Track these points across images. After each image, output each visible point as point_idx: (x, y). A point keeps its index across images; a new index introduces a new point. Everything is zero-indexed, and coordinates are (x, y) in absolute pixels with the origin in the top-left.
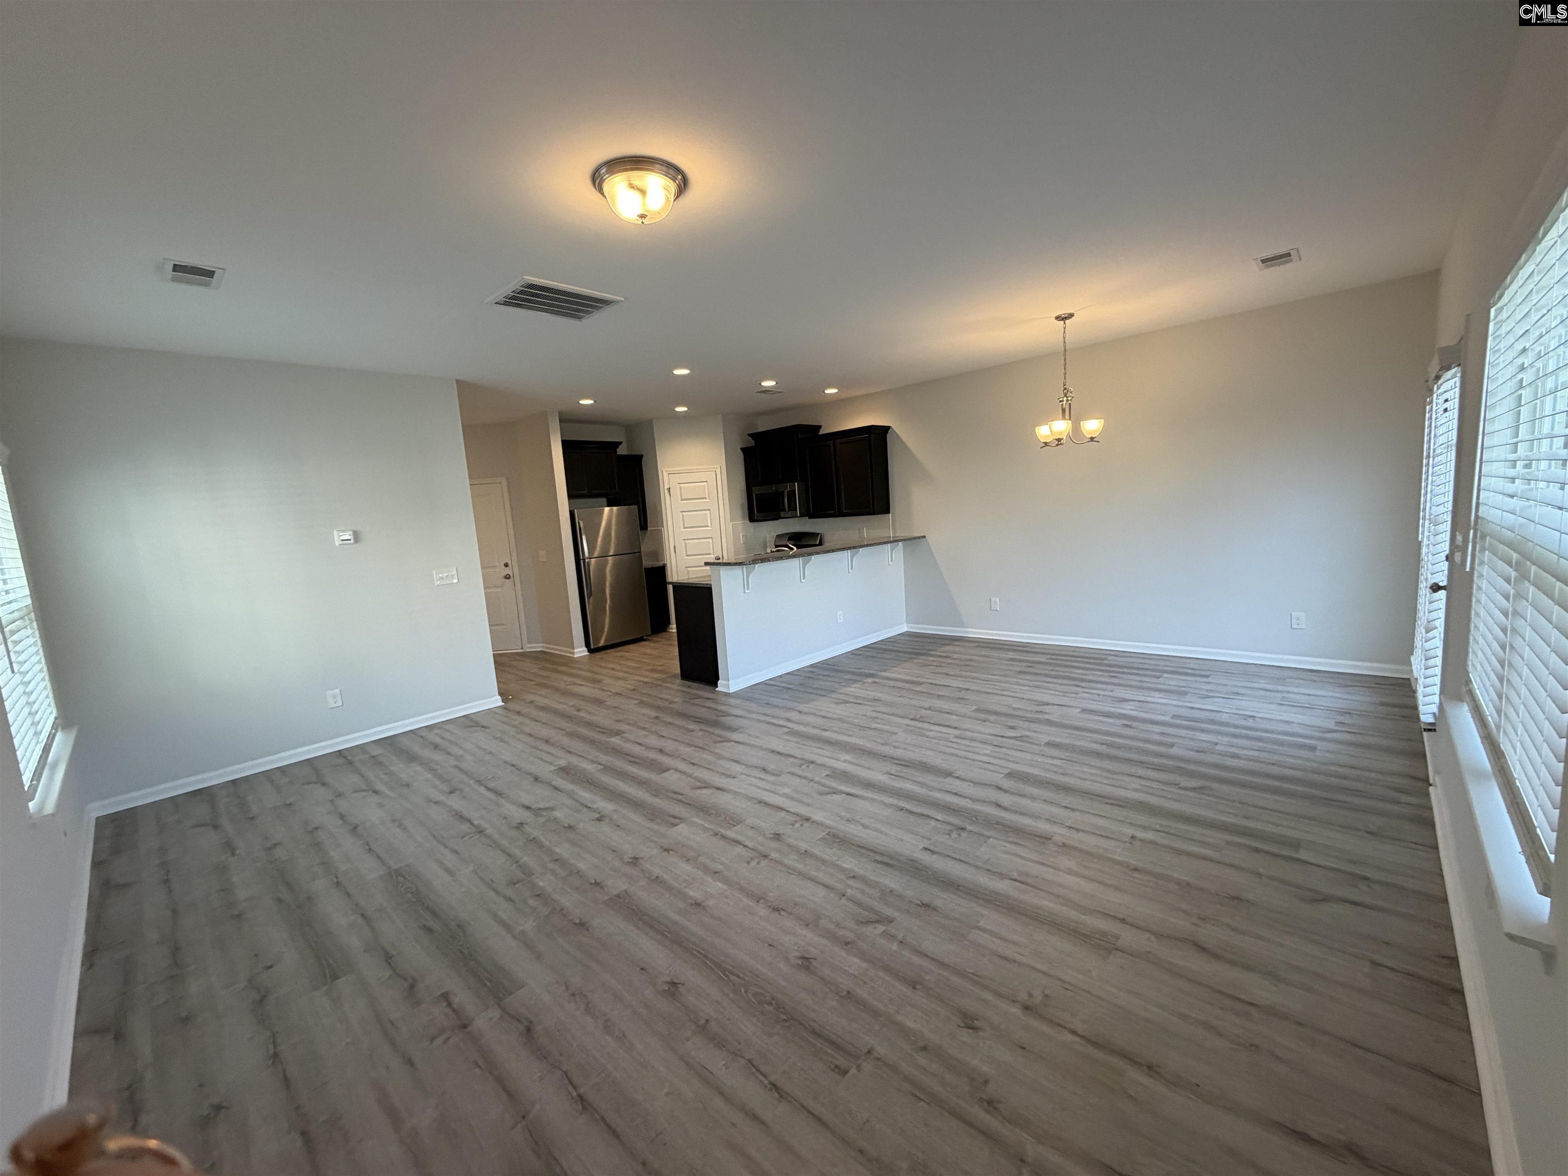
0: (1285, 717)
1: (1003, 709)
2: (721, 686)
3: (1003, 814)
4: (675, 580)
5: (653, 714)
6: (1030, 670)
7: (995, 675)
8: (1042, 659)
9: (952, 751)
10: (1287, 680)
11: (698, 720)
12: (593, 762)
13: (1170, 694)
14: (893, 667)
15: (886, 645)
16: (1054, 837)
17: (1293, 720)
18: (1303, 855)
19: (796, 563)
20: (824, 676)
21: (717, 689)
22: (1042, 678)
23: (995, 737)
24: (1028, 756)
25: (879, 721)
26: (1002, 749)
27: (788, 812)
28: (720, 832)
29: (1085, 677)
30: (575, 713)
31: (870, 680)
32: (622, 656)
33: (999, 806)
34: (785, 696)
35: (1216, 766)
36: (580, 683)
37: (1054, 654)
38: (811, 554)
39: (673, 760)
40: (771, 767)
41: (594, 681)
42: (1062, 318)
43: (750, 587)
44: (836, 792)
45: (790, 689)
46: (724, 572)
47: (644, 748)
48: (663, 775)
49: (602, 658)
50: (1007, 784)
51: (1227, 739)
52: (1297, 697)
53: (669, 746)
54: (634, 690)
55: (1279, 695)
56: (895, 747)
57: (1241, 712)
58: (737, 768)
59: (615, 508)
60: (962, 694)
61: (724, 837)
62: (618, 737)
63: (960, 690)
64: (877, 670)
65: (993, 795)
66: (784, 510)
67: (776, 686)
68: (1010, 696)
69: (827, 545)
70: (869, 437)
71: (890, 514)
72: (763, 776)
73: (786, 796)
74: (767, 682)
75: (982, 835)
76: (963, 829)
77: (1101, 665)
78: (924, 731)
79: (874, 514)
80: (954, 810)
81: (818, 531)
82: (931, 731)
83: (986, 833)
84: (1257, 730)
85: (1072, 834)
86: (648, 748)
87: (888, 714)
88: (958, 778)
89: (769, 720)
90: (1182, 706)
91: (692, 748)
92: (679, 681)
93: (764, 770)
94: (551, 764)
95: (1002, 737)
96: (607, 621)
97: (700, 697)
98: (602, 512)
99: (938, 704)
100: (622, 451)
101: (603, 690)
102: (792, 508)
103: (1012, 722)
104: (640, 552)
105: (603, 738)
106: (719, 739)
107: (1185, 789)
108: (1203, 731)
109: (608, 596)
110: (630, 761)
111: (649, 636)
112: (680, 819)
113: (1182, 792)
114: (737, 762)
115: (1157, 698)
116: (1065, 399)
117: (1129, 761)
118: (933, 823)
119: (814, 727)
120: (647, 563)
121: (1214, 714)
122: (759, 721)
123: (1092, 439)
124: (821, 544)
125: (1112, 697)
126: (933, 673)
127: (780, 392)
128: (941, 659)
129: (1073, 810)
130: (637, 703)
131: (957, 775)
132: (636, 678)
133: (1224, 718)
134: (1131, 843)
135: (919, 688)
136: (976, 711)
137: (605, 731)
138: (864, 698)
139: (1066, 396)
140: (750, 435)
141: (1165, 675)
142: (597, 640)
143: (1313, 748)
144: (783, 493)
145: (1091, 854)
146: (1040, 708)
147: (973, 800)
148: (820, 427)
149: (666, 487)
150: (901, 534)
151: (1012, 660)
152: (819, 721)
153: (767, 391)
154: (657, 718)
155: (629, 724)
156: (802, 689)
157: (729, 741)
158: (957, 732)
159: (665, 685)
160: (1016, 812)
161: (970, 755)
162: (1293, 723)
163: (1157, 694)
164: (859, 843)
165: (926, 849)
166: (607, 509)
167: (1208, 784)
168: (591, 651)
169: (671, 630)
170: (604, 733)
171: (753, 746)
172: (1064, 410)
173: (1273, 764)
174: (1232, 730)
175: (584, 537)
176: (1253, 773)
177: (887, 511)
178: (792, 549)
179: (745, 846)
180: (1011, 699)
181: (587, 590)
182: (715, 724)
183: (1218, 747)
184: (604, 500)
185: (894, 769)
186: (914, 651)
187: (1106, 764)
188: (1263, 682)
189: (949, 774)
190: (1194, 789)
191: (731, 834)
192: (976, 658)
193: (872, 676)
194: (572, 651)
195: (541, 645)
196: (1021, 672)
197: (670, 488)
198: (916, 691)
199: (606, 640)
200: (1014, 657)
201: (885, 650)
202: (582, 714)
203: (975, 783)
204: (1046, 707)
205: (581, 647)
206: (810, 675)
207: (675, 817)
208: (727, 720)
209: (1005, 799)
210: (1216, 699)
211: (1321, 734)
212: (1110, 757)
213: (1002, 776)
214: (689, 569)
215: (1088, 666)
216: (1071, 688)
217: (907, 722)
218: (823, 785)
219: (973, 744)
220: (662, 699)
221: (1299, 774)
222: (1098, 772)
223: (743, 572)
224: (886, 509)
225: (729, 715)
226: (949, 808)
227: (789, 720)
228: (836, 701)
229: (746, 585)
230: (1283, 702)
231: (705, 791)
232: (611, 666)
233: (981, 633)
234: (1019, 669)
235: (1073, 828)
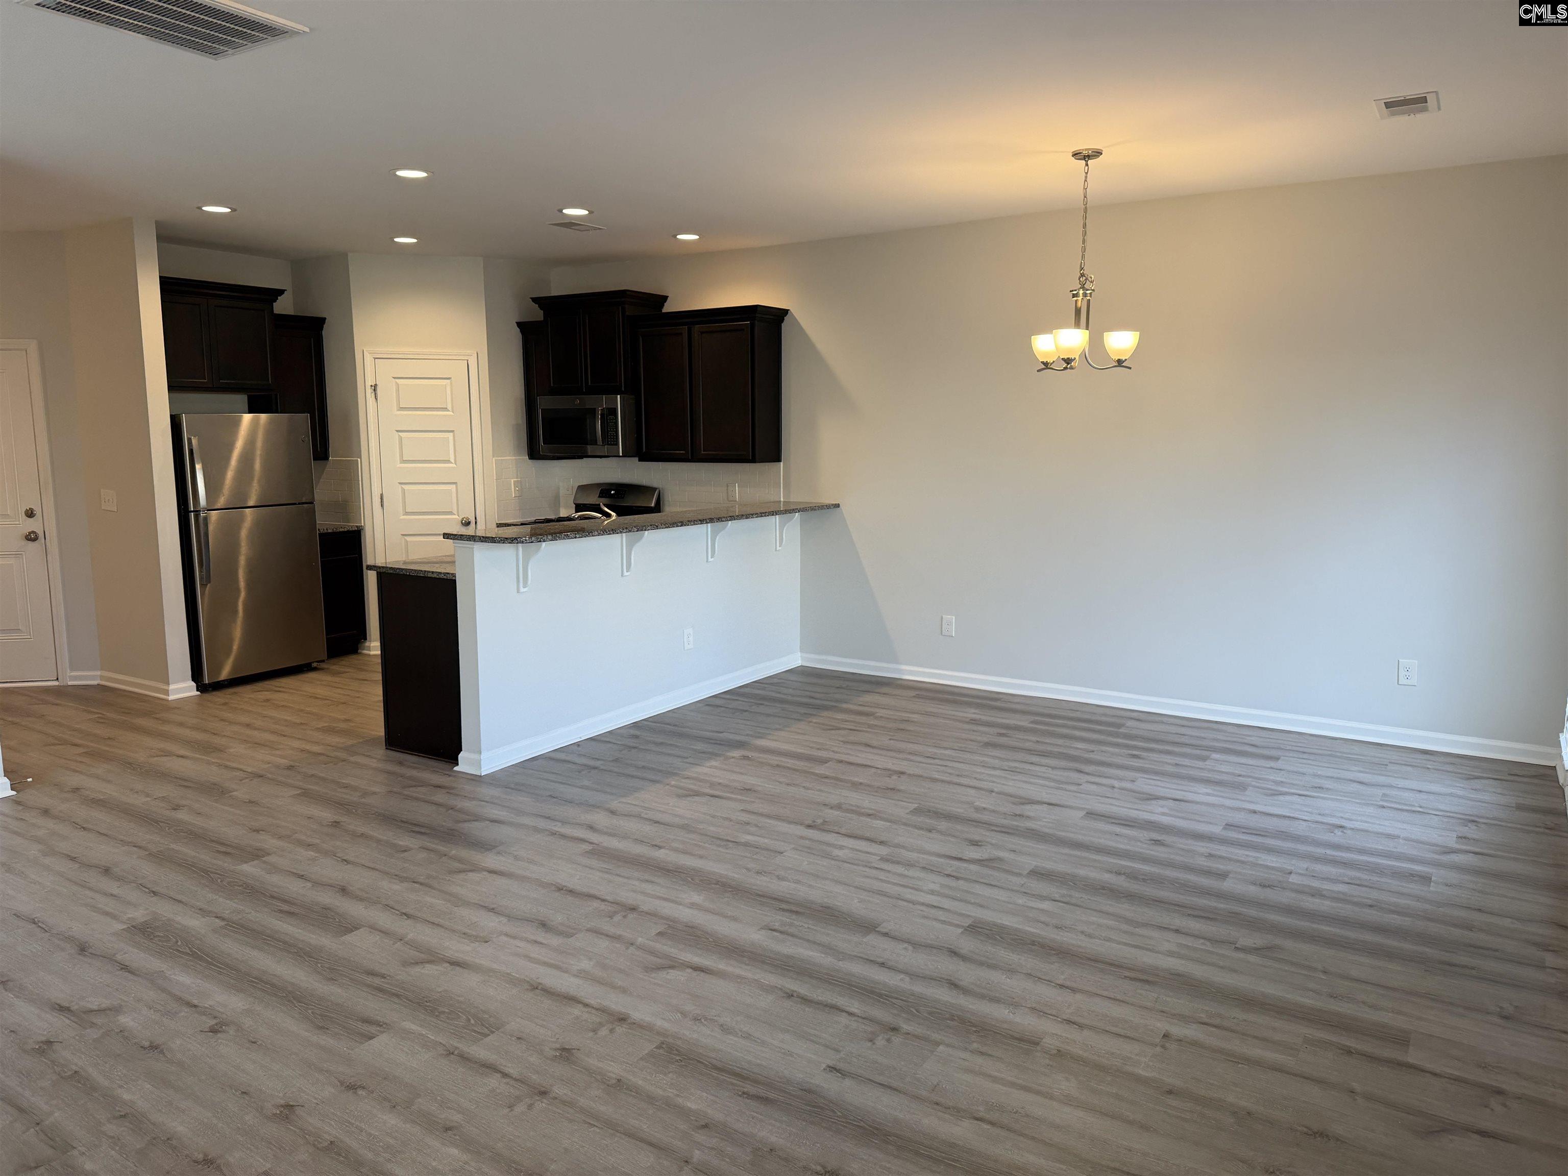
0: (1389, 827)
1: (959, 810)
2: (465, 763)
3: (963, 1001)
4: (380, 561)
5: (327, 815)
6: (1002, 740)
7: (946, 748)
8: (1024, 721)
9: (877, 885)
10: (1391, 767)
11: (417, 829)
12: (203, 912)
13: (1222, 789)
14: (776, 729)
15: (764, 689)
16: (1044, 1040)
17: (1396, 832)
18: (1413, 1057)
19: (616, 541)
20: (656, 744)
21: (456, 768)
22: (1020, 756)
23: (948, 861)
24: (1002, 895)
25: (753, 829)
26: (961, 882)
27: (586, 1005)
28: (457, 1048)
29: (1092, 756)
30: (167, 813)
31: (736, 753)
32: (268, 700)
33: (954, 985)
34: (586, 783)
35: (1289, 910)
36: (182, 752)
37: (1042, 715)
38: (642, 528)
39: (366, 908)
40: (558, 919)
41: (208, 749)
42: (1085, 156)
43: (529, 582)
44: (674, 964)
45: (595, 768)
46: (480, 552)
47: (309, 885)
48: (348, 938)
49: (225, 704)
50: (967, 945)
51: (1303, 865)
52: (1406, 794)
53: (359, 879)
54: (290, 768)
55: (1379, 792)
56: (779, 877)
57: (1326, 820)
58: (489, 923)
59: (263, 417)
60: (892, 782)
61: (464, 1058)
62: (256, 862)
63: (890, 773)
64: (752, 736)
65: (947, 966)
66: (594, 442)
67: (569, 762)
68: (970, 787)
69: (671, 508)
70: (752, 326)
71: (782, 463)
72: (541, 936)
73: (582, 974)
74: (553, 755)
75: (926, 1039)
76: (895, 1029)
77: (1117, 735)
78: (829, 849)
79: (753, 460)
80: (880, 995)
81: (655, 485)
82: (841, 847)
83: (936, 1036)
84: (1348, 849)
85: (1073, 1034)
86: (318, 884)
87: (768, 816)
88: (886, 935)
89: (556, 829)
90: (1239, 809)
91: (405, 885)
92: (381, 751)
93: (544, 925)
94: (114, 917)
95: (960, 859)
96: (237, 632)
97: (422, 784)
98: (237, 423)
99: (854, 798)
100: (283, 306)
101: (226, 767)
102: (609, 438)
103: (976, 833)
104: (312, 503)
105: (226, 863)
106: (457, 865)
107: (1243, 950)
108: (1270, 850)
109: (242, 584)
110: (281, 911)
111: (323, 661)
112: (378, 1024)
113: (1241, 955)
114: (492, 910)
115: (1201, 793)
116: (1081, 292)
117: (1157, 902)
118: (843, 1019)
119: (637, 841)
120: (325, 522)
121: (1287, 822)
122: (536, 830)
123: (1120, 363)
124: (657, 509)
125: (1134, 792)
126: (844, 742)
127: (596, 229)
128: (858, 718)
129: (1074, 990)
130: (298, 795)
131: (885, 931)
132: (296, 744)
133: (1300, 828)
134: (1163, 1047)
135: (820, 770)
136: (917, 811)
137: (229, 850)
138: (726, 786)
139: (1083, 288)
140: (535, 300)
141: (1215, 756)
142: (217, 667)
143: (1426, 879)
144: (593, 412)
145: (1103, 1069)
146: (1018, 810)
147: (914, 976)
148: (664, 298)
149: (370, 382)
150: (799, 497)
151: (973, 721)
152: (648, 829)
153: (571, 224)
154: (336, 824)
155: (280, 838)
156: (616, 770)
157: (475, 869)
158: (884, 851)
159: (352, 759)
160: (983, 997)
161: (908, 894)
162: (1398, 837)
163: (1202, 789)
164: (714, 1062)
165: (832, 1069)
166: (247, 418)
167: (1278, 941)
168: (202, 688)
169: (365, 652)
170: (226, 854)
171: (523, 879)
172: (1078, 311)
173: (1371, 906)
174: (1310, 849)
175: (198, 467)
176: (1344, 922)
177: (777, 458)
178: (609, 516)
179: (505, 1075)
180: (972, 792)
181: (201, 571)
182: (451, 836)
183: (1293, 879)
184: (241, 399)
185: (777, 919)
186: (812, 701)
187: (1124, 909)
188: (1356, 768)
189: (868, 927)
190: (1256, 950)
191: (479, 1051)
192: (915, 717)
193: (741, 745)
194: (165, 687)
195: (99, 673)
196: (987, 745)
197: (376, 386)
198: (816, 775)
199: (234, 668)
200: (978, 717)
201: (764, 698)
202: (182, 815)
203: (917, 945)
204: (1028, 807)
205: (184, 680)
206: (632, 742)
207: (367, 1021)
208: (475, 829)
209: (967, 974)
210: (1288, 798)
211: (1437, 857)
212: (1131, 897)
213: (960, 930)
214: (409, 539)
215: (1095, 736)
216: (1066, 774)
217: (801, 831)
218: (652, 953)
219: (911, 873)
220: (346, 787)
221: (1406, 922)
222: (1111, 923)
223: (517, 555)
224: (774, 454)
225: (477, 818)
226: (873, 992)
227: (591, 828)
228: (680, 791)
229: (522, 579)
230: (1385, 804)
231: (430, 970)
232: (244, 719)
233: (924, 674)
234: (986, 739)
235: (1074, 1023)
